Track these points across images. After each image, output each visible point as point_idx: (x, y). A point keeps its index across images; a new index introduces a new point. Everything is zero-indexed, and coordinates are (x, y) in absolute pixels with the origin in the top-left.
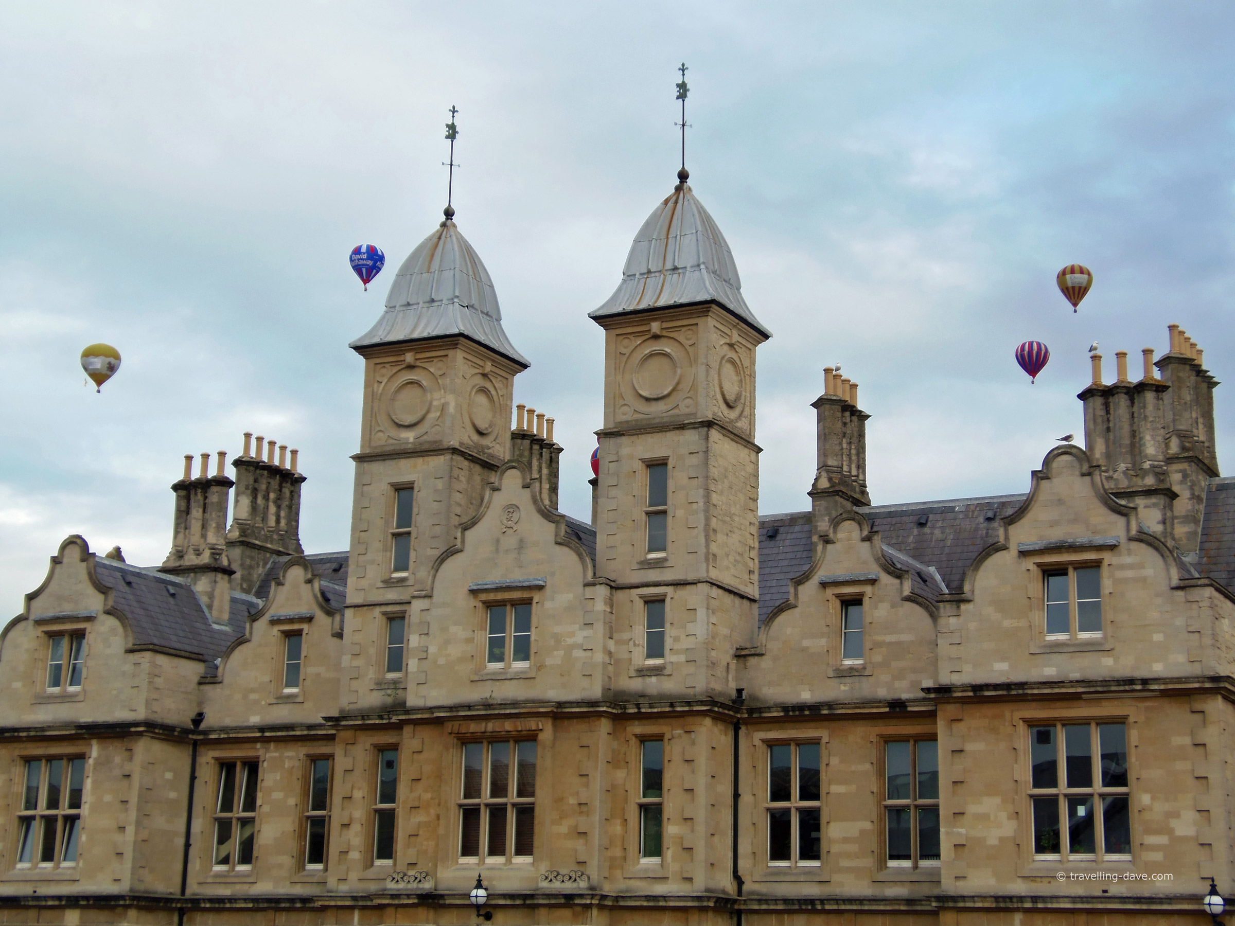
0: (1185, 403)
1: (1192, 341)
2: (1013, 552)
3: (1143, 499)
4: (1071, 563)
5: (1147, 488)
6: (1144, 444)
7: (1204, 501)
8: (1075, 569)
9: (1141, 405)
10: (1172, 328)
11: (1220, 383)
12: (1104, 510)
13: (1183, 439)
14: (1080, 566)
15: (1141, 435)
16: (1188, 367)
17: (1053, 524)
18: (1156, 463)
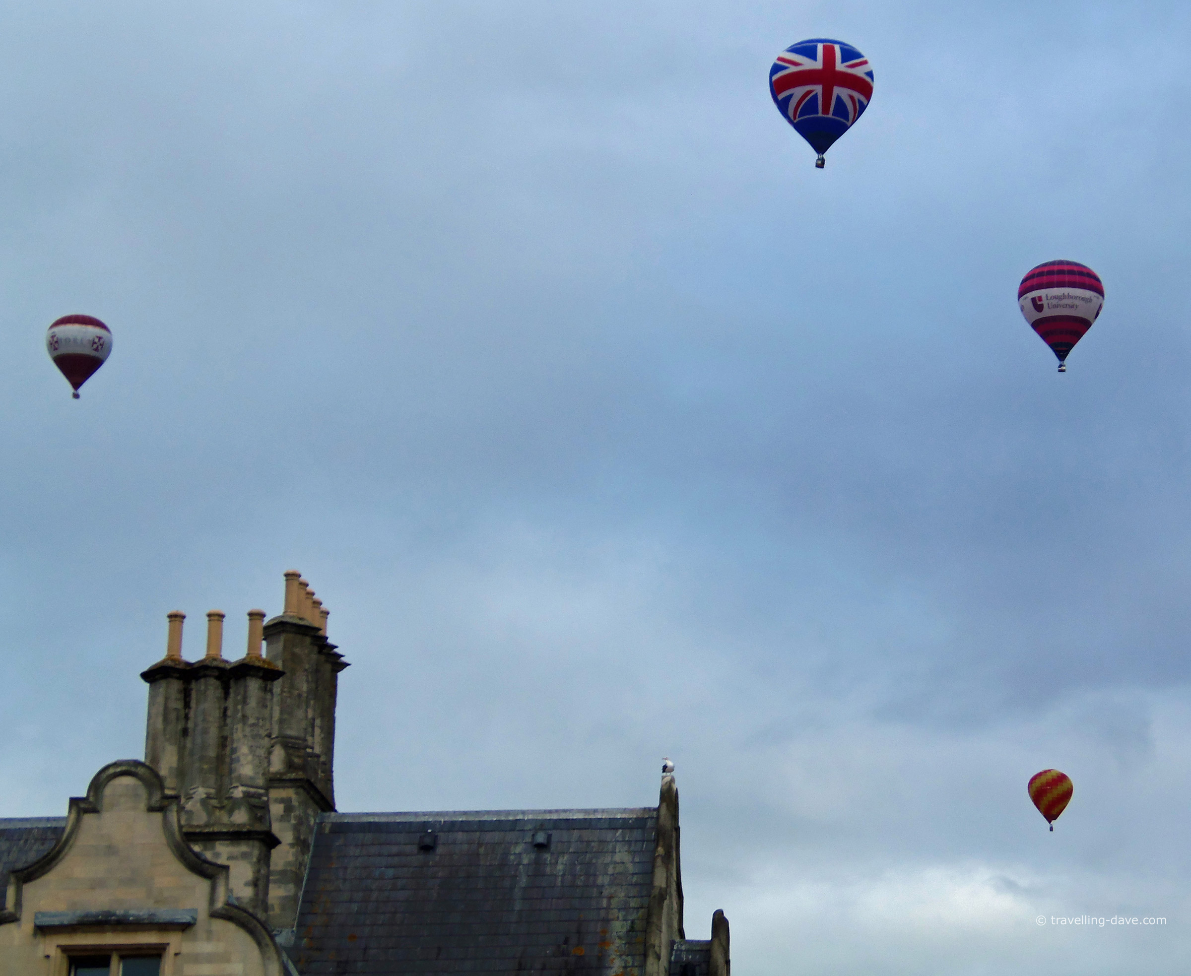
0: (300, 696)
1: (316, 597)
2: (27, 925)
3: (228, 846)
4: (117, 948)
5: (236, 829)
6: (238, 760)
7: (311, 848)
8: (122, 958)
9: (239, 698)
10: (291, 577)
11: (349, 665)
12: (178, 867)
13: (291, 751)
14: (129, 954)
15: (235, 745)
16: (308, 640)
17: (96, 884)
18: (252, 790)
